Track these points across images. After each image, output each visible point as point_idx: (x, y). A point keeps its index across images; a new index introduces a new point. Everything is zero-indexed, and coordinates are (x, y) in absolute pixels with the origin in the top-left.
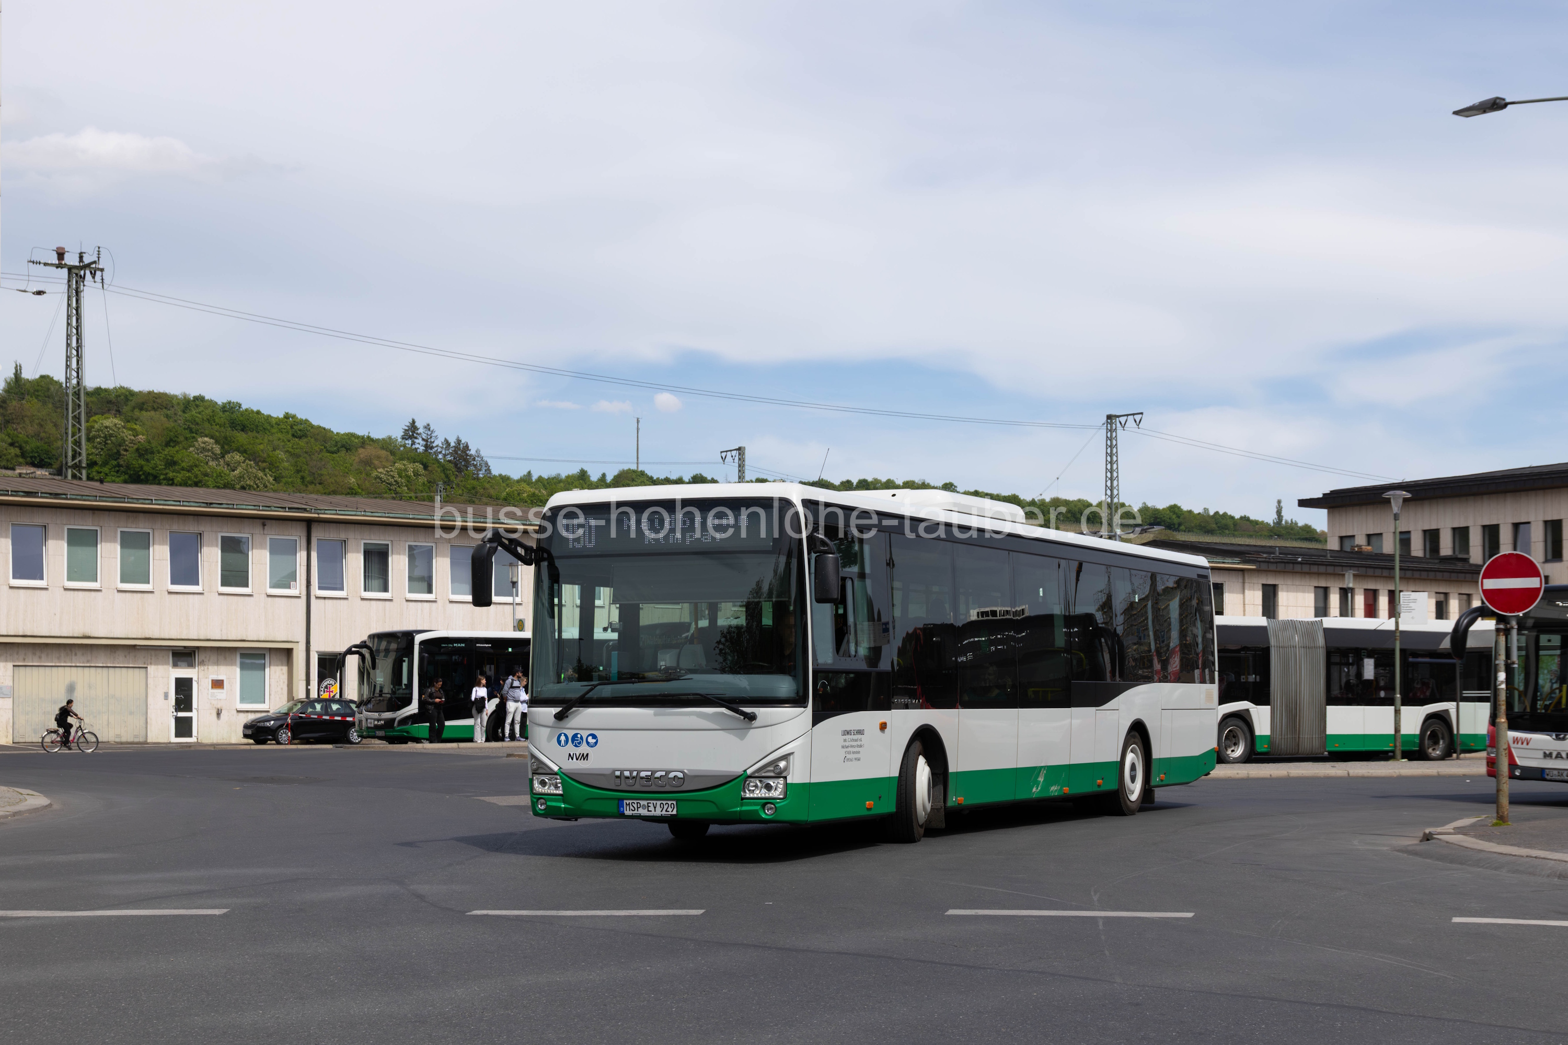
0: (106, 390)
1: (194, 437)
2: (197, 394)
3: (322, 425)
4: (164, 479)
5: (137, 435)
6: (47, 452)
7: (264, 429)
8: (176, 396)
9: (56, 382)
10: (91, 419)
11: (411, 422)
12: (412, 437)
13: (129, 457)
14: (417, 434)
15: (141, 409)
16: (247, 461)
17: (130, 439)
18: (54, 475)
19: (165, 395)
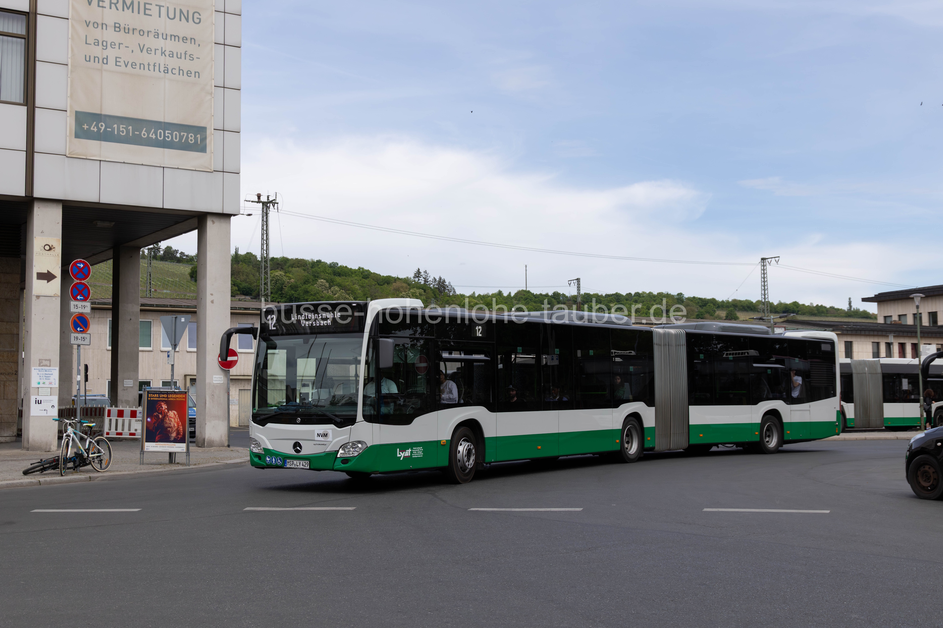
0: (277, 259)
1: (317, 280)
2: (318, 259)
3: (376, 272)
4: (303, 300)
5: (291, 279)
6: (249, 288)
7: (349, 275)
8: (308, 260)
9: (254, 255)
11: (417, 269)
12: (418, 277)
13: (287, 290)
14: (420, 275)
15: (292, 267)
16: (341, 290)
17: (287, 281)
18: (253, 299)
19: (303, 260)
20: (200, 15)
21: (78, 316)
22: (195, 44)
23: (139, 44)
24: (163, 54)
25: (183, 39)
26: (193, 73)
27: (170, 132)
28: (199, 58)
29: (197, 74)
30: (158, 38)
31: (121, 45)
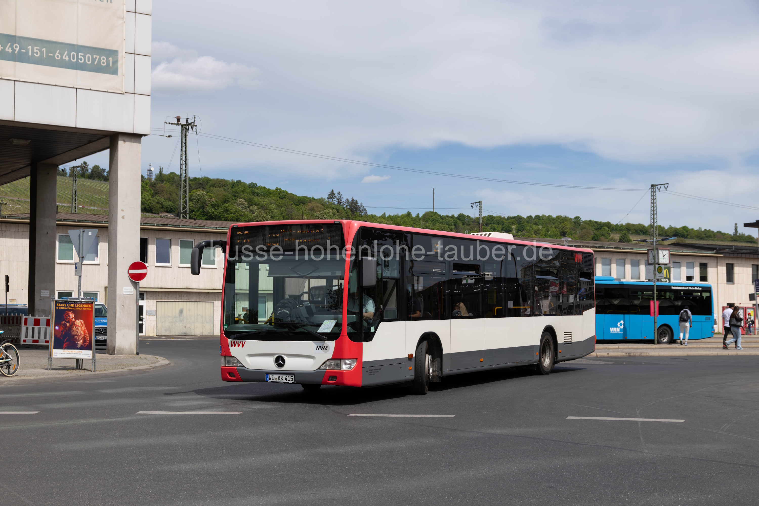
0: (199, 179)
1: (236, 199)
2: (238, 180)
3: (292, 193)
4: (223, 218)
5: (212, 198)
6: (172, 206)
7: (267, 195)
8: (229, 181)
9: (177, 175)
10: (192, 191)
11: (331, 191)
12: (332, 198)
13: (209, 209)
14: (334, 196)
15: (214, 187)
16: (259, 209)
17: (208, 200)
18: (176, 216)
19: (224, 180)
27: (83, 54)
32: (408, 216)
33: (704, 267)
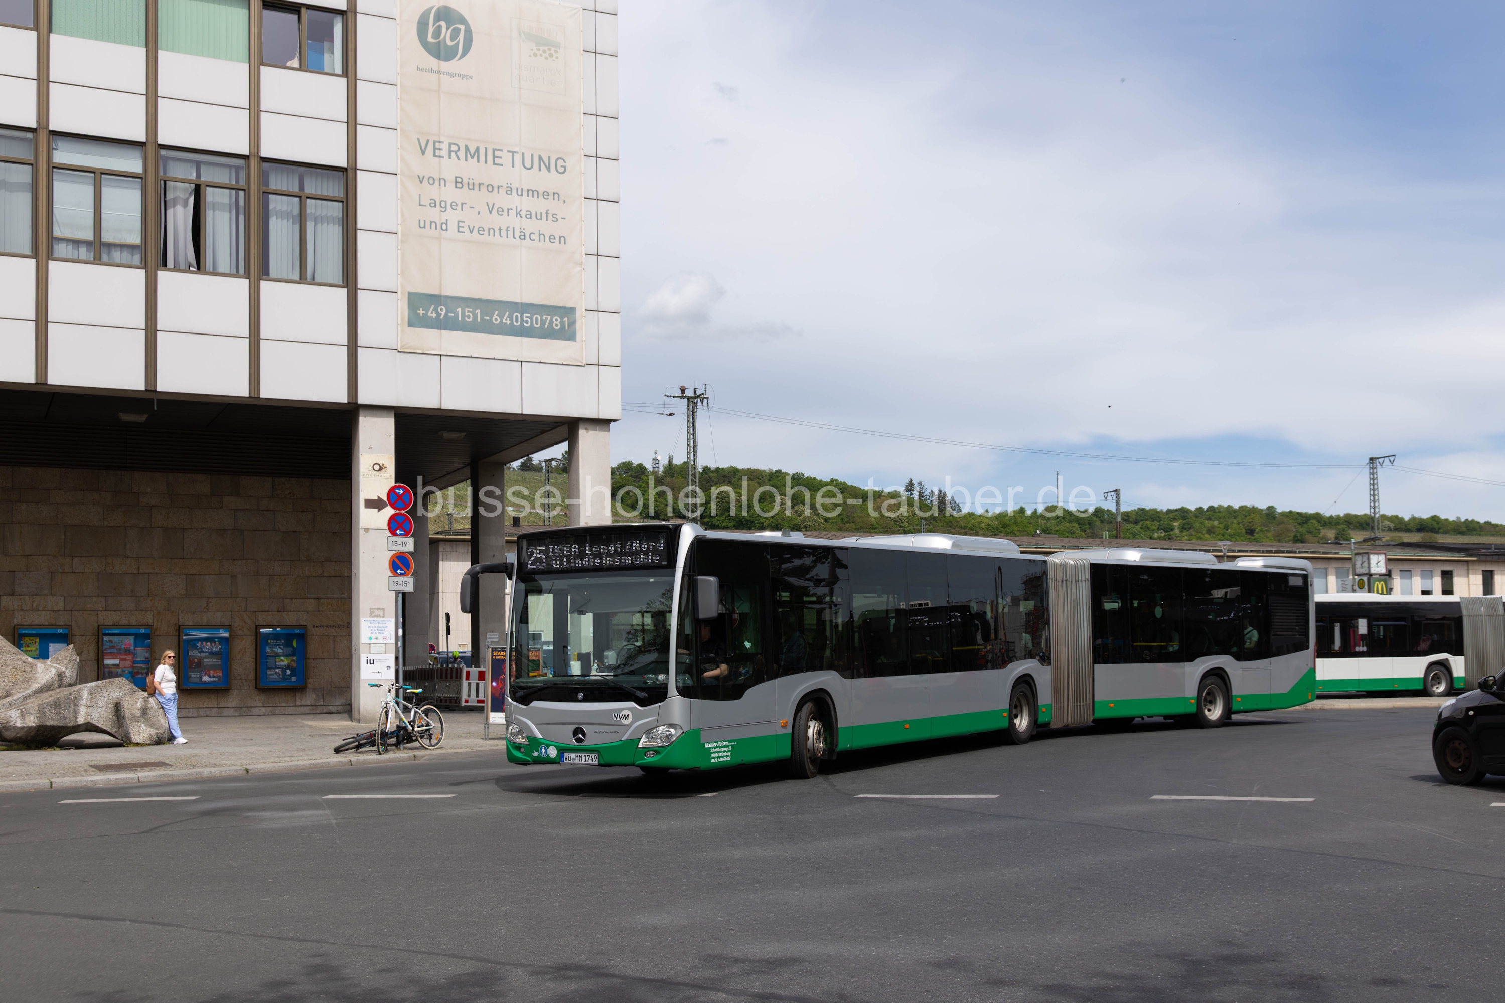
0: (723, 469)
2: (777, 469)
3: (853, 485)
4: (757, 523)
8: (764, 471)
11: (909, 480)
19: (757, 470)
20: (565, 162)
21: (398, 555)
22: (559, 200)
23: (487, 203)
24: (518, 215)
25: (543, 195)
26: (557, 238)
27: (529, 315)
28: (565, 219)
29: (562, 239)
30: (511, 194)
31: (464, 205)
32: (1021, 513)
33: (1447, 576)
